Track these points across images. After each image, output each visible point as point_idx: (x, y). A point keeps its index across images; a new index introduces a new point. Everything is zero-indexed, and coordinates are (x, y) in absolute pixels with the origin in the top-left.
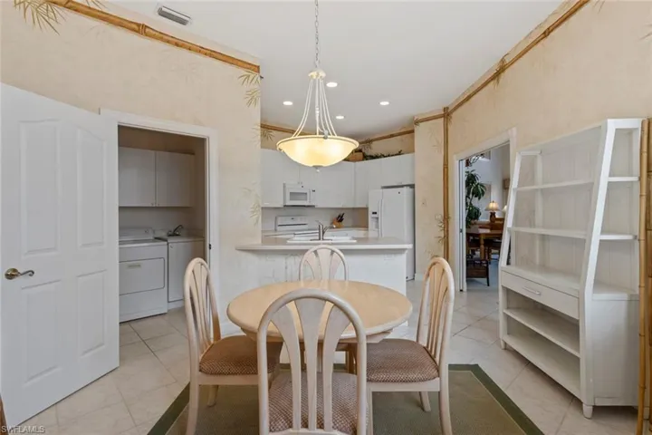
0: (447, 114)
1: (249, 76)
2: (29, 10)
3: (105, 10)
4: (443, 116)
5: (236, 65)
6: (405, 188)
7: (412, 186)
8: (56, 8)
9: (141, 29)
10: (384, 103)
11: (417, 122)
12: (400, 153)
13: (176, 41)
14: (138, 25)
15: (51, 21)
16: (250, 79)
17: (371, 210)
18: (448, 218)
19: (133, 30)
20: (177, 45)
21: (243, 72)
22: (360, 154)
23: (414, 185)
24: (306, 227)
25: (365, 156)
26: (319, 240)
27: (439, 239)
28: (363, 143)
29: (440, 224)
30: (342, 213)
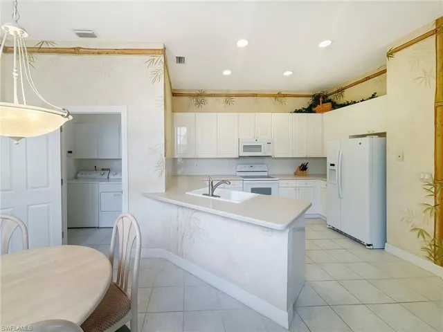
1: (154, 59)
3: (57, 47)
4: (435, 32)
5: (143, 54)
6: (367, 138)
7: (383, 135)
8: (34, 55)
9: (76, 51)
11: (391, 54)
12: (373, 96)
13: (97, 51)
14: (74, 49)
16: (155, 61)
17: (329, 161)
19: (72, 53)
20: (99, 53)
21: (148, 57)
22: (329, 105)
23: (385, 133)
24: (266, 174)
25: (335, 106)
26: (209, 195)
27: (426, 207)
28: (335, 92)
29: (429, 187)
30: (305, 162)
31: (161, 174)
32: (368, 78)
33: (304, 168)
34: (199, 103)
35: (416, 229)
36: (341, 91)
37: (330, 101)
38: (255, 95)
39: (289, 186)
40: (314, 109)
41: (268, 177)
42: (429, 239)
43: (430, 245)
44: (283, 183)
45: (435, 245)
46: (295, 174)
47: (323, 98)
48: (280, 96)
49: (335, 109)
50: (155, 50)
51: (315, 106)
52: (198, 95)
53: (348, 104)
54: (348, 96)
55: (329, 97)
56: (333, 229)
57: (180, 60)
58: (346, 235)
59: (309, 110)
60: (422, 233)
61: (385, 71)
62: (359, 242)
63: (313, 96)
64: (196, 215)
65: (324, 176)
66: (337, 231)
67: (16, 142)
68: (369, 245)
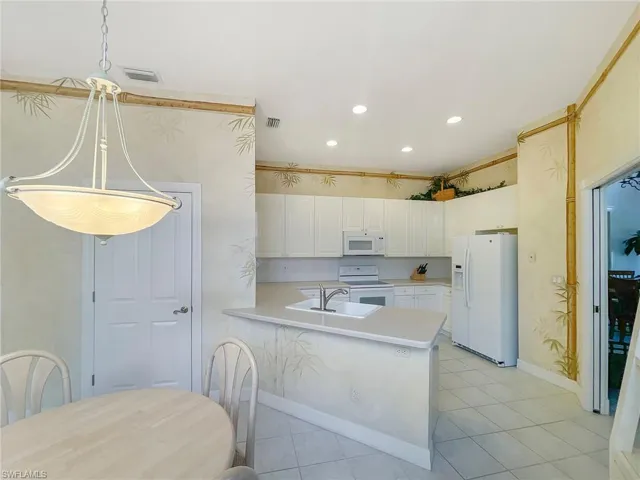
0: (572, 116)
1: (241, 120)
2: (28, 104)
4: (567, 119)
5: (225, 111)
6: (499, 235)
7: (514, 231)
8: (48, 97)
9: (122, 98)
10: (454, 120)
11: (521, 138)
12: (502, 185)
13: (156, 100)
15: (45, 109)
16: (243, 123)
17: (455, 262)
18: (575, 283)
20: (158, 104)
21: (235, 117)
22: (451, 191)
23: (516, 229)
24: (375, 279)
25: (458, 193)
26: (320, 309)
27: (559, 315)
28: (458, 176)
29: (561, 292)
30: (423, 263)
31: (250, 282)
32: (494, 163)
33: (422, 270)
34: (289, 182)
35: (549, 340)
36: (464, 174)
37: (452, 186)
38: (362, 174)
39: (407, 293)
40: (433, 196)
41: (379, 283)
42: (563, 351)
43: (564, 357)
44: (399, 290)
45: (568, 357)
46: (412, 278)
47: (445, 182)
48: (393, 176)
49: (458, 197)
50: (243, 107)
51: (435, 192)
52: (288, 170)
53: (473, 193)
54: (473, 182)
55: (452, 182)
56: (460, 347)
57: (272, 122)
58: (474, 353)
59: (428, 196)
60: (555, 344)
61: (515, 156)
62: (489, 360)
63: (432, 179)
64: (305, 336)
65: (447, 280)
66: (465, 349)
67: (103, 242)
68: (500, 363)
